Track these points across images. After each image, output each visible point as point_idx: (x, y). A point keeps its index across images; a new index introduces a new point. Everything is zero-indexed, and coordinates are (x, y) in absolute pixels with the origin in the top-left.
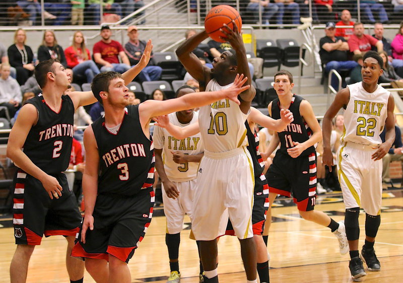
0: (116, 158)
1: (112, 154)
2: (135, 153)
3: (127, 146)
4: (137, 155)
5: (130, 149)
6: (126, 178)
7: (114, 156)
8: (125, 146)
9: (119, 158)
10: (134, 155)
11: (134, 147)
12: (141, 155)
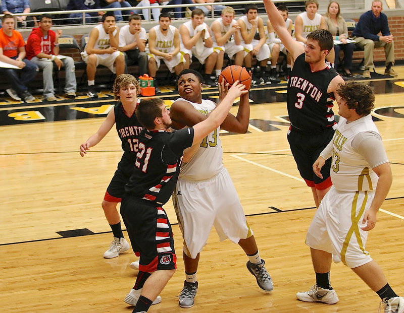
0: (298, 85)
1: (299, 81)
2: (313, 95)
3: (311, 85)
4: (313, 97)
5: (312, 89)
6: (300, 107)
7: (299, 83)
8: (310, 84)
9: (301, 87)
10: (311, 95)
11: (315, 90)
12: (316, 99)
